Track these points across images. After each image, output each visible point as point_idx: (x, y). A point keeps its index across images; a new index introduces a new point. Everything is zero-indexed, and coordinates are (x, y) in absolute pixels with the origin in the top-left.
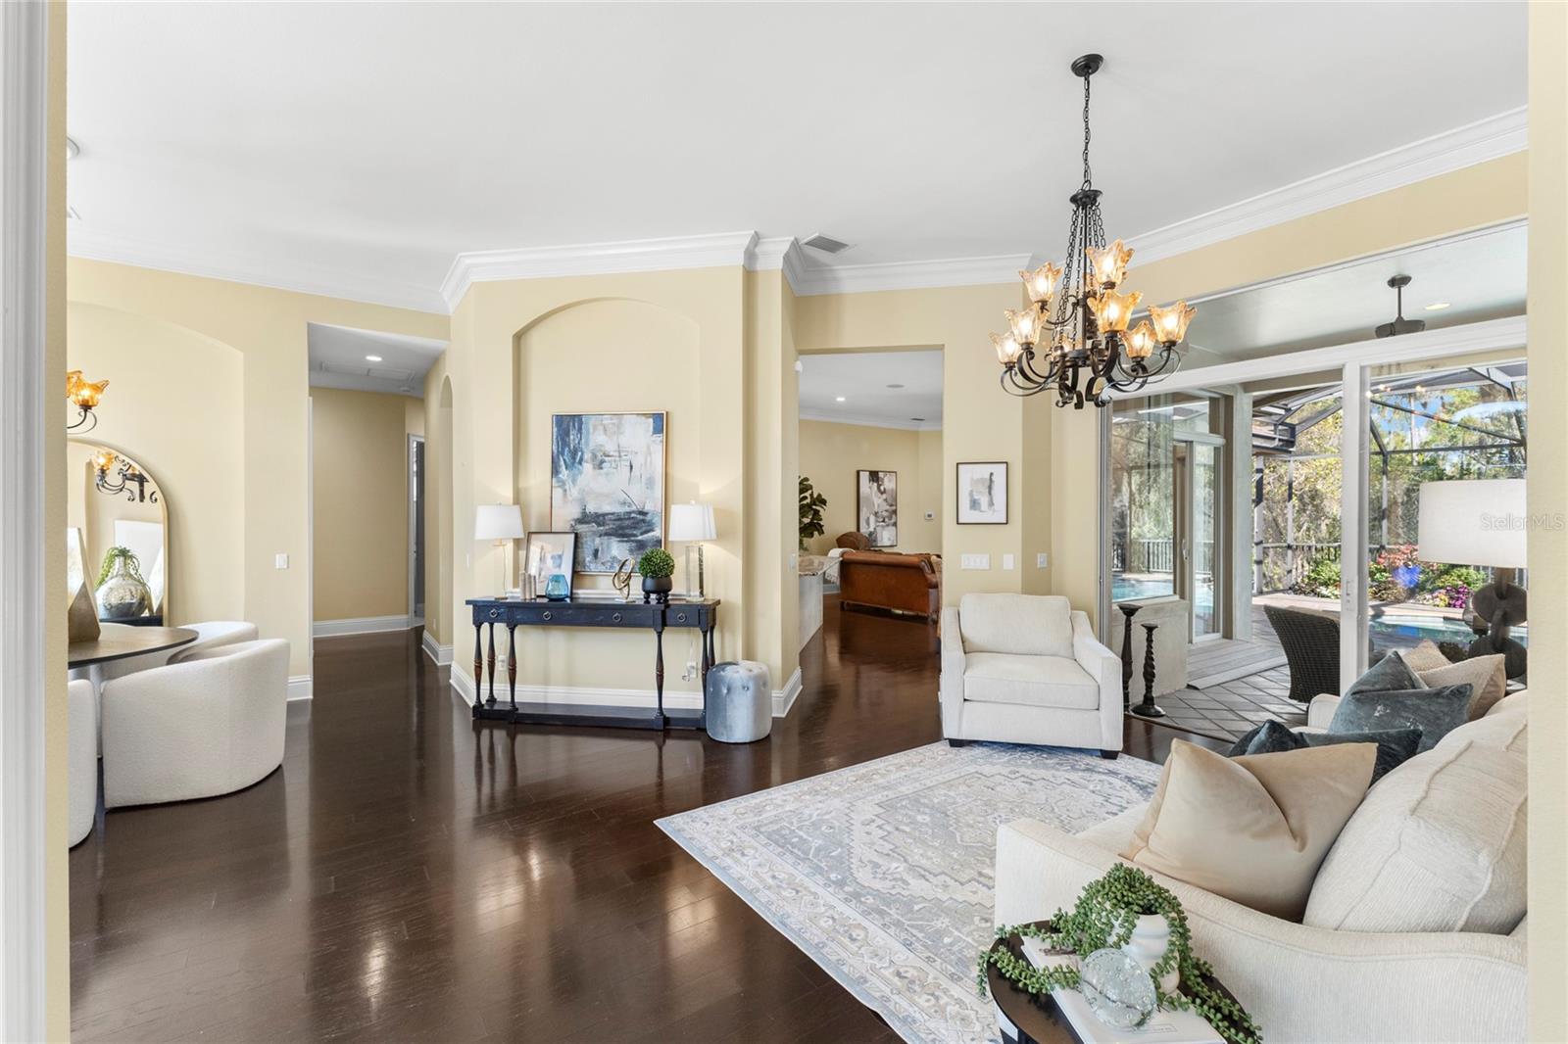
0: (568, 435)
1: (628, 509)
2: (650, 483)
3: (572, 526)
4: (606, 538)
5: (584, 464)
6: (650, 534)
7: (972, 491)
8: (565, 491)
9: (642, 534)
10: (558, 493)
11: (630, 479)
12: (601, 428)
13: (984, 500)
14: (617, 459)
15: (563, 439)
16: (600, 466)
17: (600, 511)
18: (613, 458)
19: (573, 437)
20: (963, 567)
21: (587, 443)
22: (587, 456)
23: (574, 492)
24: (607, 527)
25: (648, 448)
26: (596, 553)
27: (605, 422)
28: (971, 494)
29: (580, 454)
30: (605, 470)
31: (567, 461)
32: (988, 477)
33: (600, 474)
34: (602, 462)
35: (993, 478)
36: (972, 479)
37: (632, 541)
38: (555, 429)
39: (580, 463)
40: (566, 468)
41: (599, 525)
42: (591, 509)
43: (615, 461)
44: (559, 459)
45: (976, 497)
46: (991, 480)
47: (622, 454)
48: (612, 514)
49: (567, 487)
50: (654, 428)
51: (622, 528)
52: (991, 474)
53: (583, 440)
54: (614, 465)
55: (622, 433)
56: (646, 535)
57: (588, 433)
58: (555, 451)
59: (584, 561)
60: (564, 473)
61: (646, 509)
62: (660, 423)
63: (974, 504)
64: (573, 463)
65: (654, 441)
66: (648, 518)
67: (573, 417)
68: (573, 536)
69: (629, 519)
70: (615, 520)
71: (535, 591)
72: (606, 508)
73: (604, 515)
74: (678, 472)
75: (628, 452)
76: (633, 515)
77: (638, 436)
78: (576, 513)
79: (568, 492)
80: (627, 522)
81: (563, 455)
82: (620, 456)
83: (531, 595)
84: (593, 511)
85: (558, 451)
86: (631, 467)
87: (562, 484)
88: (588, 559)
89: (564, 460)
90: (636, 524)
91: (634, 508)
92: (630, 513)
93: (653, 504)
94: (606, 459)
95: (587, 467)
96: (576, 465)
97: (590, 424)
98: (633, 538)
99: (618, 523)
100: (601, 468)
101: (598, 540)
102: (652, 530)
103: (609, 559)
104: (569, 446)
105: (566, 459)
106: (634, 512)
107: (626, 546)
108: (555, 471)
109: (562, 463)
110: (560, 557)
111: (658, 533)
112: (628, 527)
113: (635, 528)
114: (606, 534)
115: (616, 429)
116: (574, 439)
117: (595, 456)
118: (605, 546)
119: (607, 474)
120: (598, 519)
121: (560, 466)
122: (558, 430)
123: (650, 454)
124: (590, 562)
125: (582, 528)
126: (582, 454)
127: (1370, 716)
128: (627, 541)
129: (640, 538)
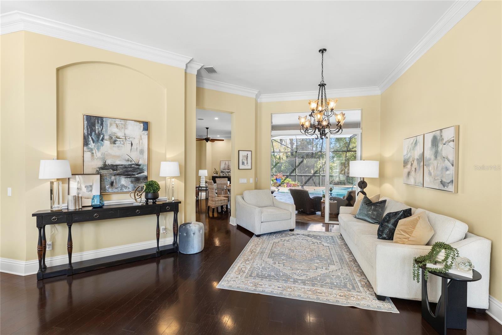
0: (94, 125)
1: (130, 163)
2: (142, 152)
3: (97, 171)
4: (118, 176)
5: (105, 141)
6: (142, 174)
7: (242, 159)
8: (93, 153)
9: (137, 174)
10: (88, 155)
11: (131, 150)
12: (115, 125)
13: (245, 162)
14: (125, 140)
15: (90, 128)
16: (114, 142)
17: (114, 164)
18: (121, 140)
19: (97, 127)
20: (240, 183)
21: (106, 131)
22: (106, 137)
23: (98, 154)
24: (119, 171)
25: (141, 136)
26: (112, 184)
27: (117, 122)
28: (242, 160)
29: (102, 136)
30: (117, 145)
31: (94, 138)
32: (246, 155)
33: (114, 147)
34: (115, 141)
35: (248, 155)
36: (243, 156)
37: (133, 177)
38: (86, 122)
39: (102, 140)
40: (93, 143)
41: (114, 170)
42: (109, 162)
43: (123, 141)
44: (88, 138)
45: (243, 161)
46: (247, 156)
47: (127, 138)
48: (122, 165)
49: (94, 152)
50: (143, 128)
51: (127, 171)
52: (247, 154)
53: (104, 130)
54: (122, 142)
55: (126, 129)
56: (139, 175)
57: (107, 126)
58: (86, 134)
59: (105, 187)
60: (92, 145)
61: (140, 163)
62: (146, 126)
63: (243, 163)
64: (98, 141)
65: (144, 134)
66: (141, 167)
67: (97, 118)
68: (99, 176)
69: (131, 167)
70: (124, 168)
71: (82, 204)
72: (118, 162)
73: (117, 166)
74: (154, 148)
75: (130, 137)
76: (133, 166)
77: (135, 130)
78: (100, 164)
79: (95, 154)
80: (130, 169)
81: (91, 135)
82: (126, 139)
83: (79, 206)
84: (110, 163)
85: (88, 133)
86: (132, 144)
87: (91, 150)
88: (107, 187)
89: (92, 138)
90: (135, 170)
91: (133, 163)
92: (131, 165)
93: (143, 161)
94: (118, 139)
95: (107, 143)
96: (100, 141)
97: (107, 122)
98: (133, 176)
99: (125, 169)
100: (115, 144)
101: (113, 178)
102: (143, 172)
103: (119, 186)
104: (95, 131)
105: (93, 137)
106: (133, 164)
107: (129, 180)
108: (86, 143)
109: (91, 139)
110: (91, 186)
111: (145, 173)
112: (130, 171)
113: (134, 172)
114: (118, 175)
115: (123, 126)
116: (98, 129)
117: (111, 138)
118: (117, 180)
119: (118, 147)
120: (114, 167)
121: (89, 141)
122: (88, 123)
123: (142, 140)
124: (108, 188)
125: (104, 172)
126: (104, 136)
127: (371, 209)
128: (129, 178)
129: (137, 176)
